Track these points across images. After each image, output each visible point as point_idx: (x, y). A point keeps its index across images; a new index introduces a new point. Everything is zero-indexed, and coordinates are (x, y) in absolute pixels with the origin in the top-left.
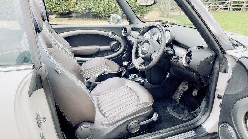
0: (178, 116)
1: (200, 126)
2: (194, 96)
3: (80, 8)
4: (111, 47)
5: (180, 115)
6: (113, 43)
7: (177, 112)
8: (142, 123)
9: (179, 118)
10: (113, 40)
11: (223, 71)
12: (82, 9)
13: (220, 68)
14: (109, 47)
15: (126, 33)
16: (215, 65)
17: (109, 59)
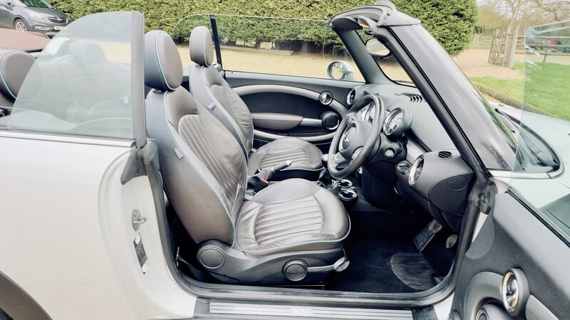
0: (405, 278)
1: (430, 307)
2: (448, 247)
3: (316, 35)
4: (322, 122)
5: (408, 278)
6: (328, 115)
7: (407, 271)
8: (311, 269)
9: (404, 282)
10: (329, 109)
11: (485, 210)
13: (479, 203)
14: (320, 121)
15: (353, 98)
16: (471, 194)
17: (313, 142)
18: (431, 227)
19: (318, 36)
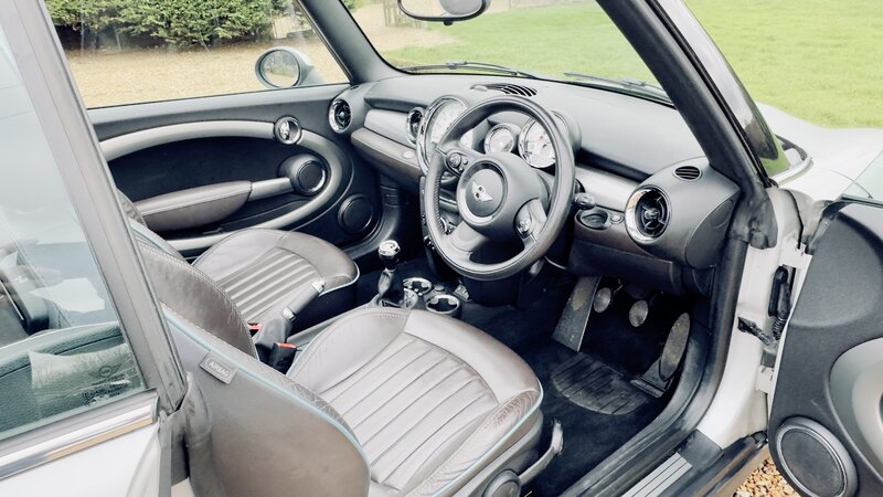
0: (600, 405)
1: (694, 432)
2: (636, 324)
3: (69, 11)
4: (292, 182)
5: (604, 401)
6: (298, 165)
7: (589, 390)
8: (525, 476)
9: (603, 411)
11: (761, 242)
12: (79, 15)
13: (751, 236)
14: (285, 181)
15: (347, 118)
16: (735, 226)
18: (578, 302)
19: (75, 12)
